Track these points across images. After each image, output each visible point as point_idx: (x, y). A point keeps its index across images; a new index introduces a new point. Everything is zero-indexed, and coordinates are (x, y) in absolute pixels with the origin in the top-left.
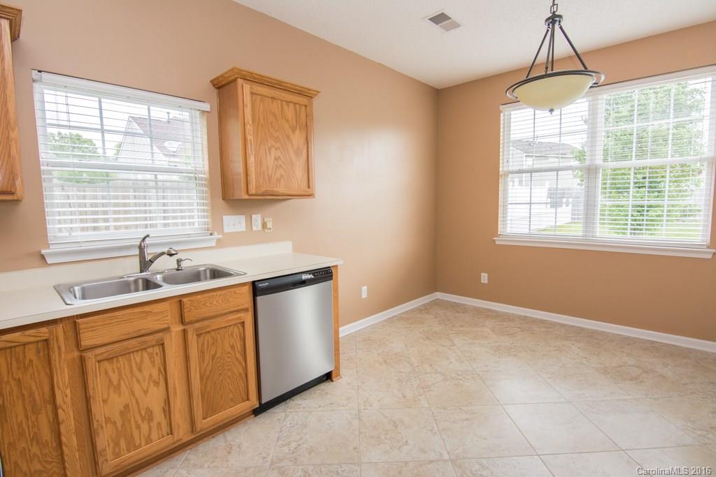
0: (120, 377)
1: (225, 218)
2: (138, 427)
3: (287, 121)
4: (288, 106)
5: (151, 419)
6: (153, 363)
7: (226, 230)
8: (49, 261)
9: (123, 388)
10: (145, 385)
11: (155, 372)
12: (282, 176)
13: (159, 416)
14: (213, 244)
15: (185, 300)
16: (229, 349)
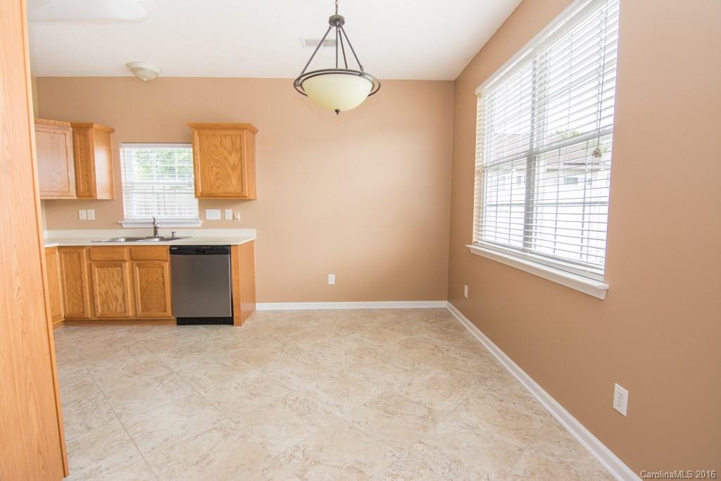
0: (105, 277)
1: (207, 211)
2: (112, 302)
3: (225, 148)
4: (226, 138)
5: (117, 301)
6: (118, 275)
7: (207, 218)
8: (124, 226)
9: (106, 282)
10: (115, 284)
11: (119, 280)
12: (221, 184)
13: (120, 301)
14: (200, 225)
15: (132, 248)
16: (155, 279)
